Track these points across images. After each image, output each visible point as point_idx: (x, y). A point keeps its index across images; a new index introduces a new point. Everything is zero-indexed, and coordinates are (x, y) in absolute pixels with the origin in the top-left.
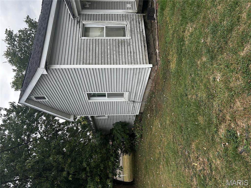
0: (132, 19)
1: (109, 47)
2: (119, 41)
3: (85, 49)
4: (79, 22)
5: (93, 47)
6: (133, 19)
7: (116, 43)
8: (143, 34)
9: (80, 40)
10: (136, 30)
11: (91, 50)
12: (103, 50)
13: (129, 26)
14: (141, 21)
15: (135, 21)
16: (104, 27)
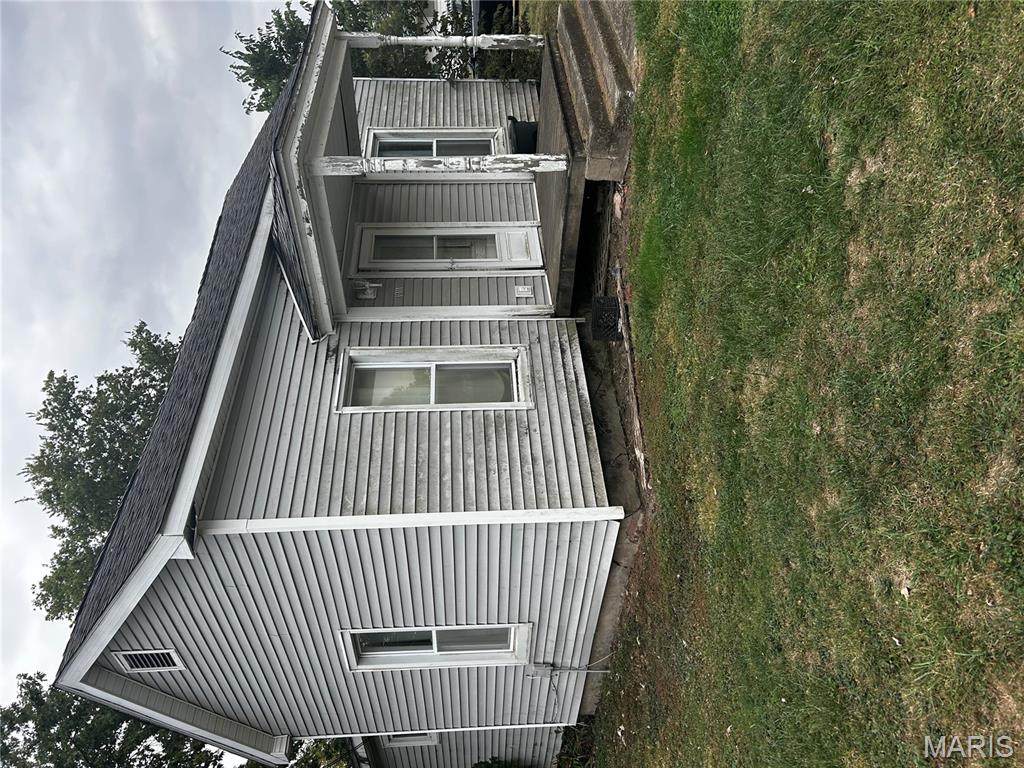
0: (534, 337)
1: (447, 443)
2: (486, 418)
3: (354, 452)
4: (336, 351)
5: (386, 442)
6: (539, 338)
7: (476, 426)
8: (578, 390)
9: (335, 419)
10: (551, 378)
11: (377, 455)
12: (424, 455)
13: (524, 361)
14: (570, 345)
15: (546, 344)
16: (429, 369)
